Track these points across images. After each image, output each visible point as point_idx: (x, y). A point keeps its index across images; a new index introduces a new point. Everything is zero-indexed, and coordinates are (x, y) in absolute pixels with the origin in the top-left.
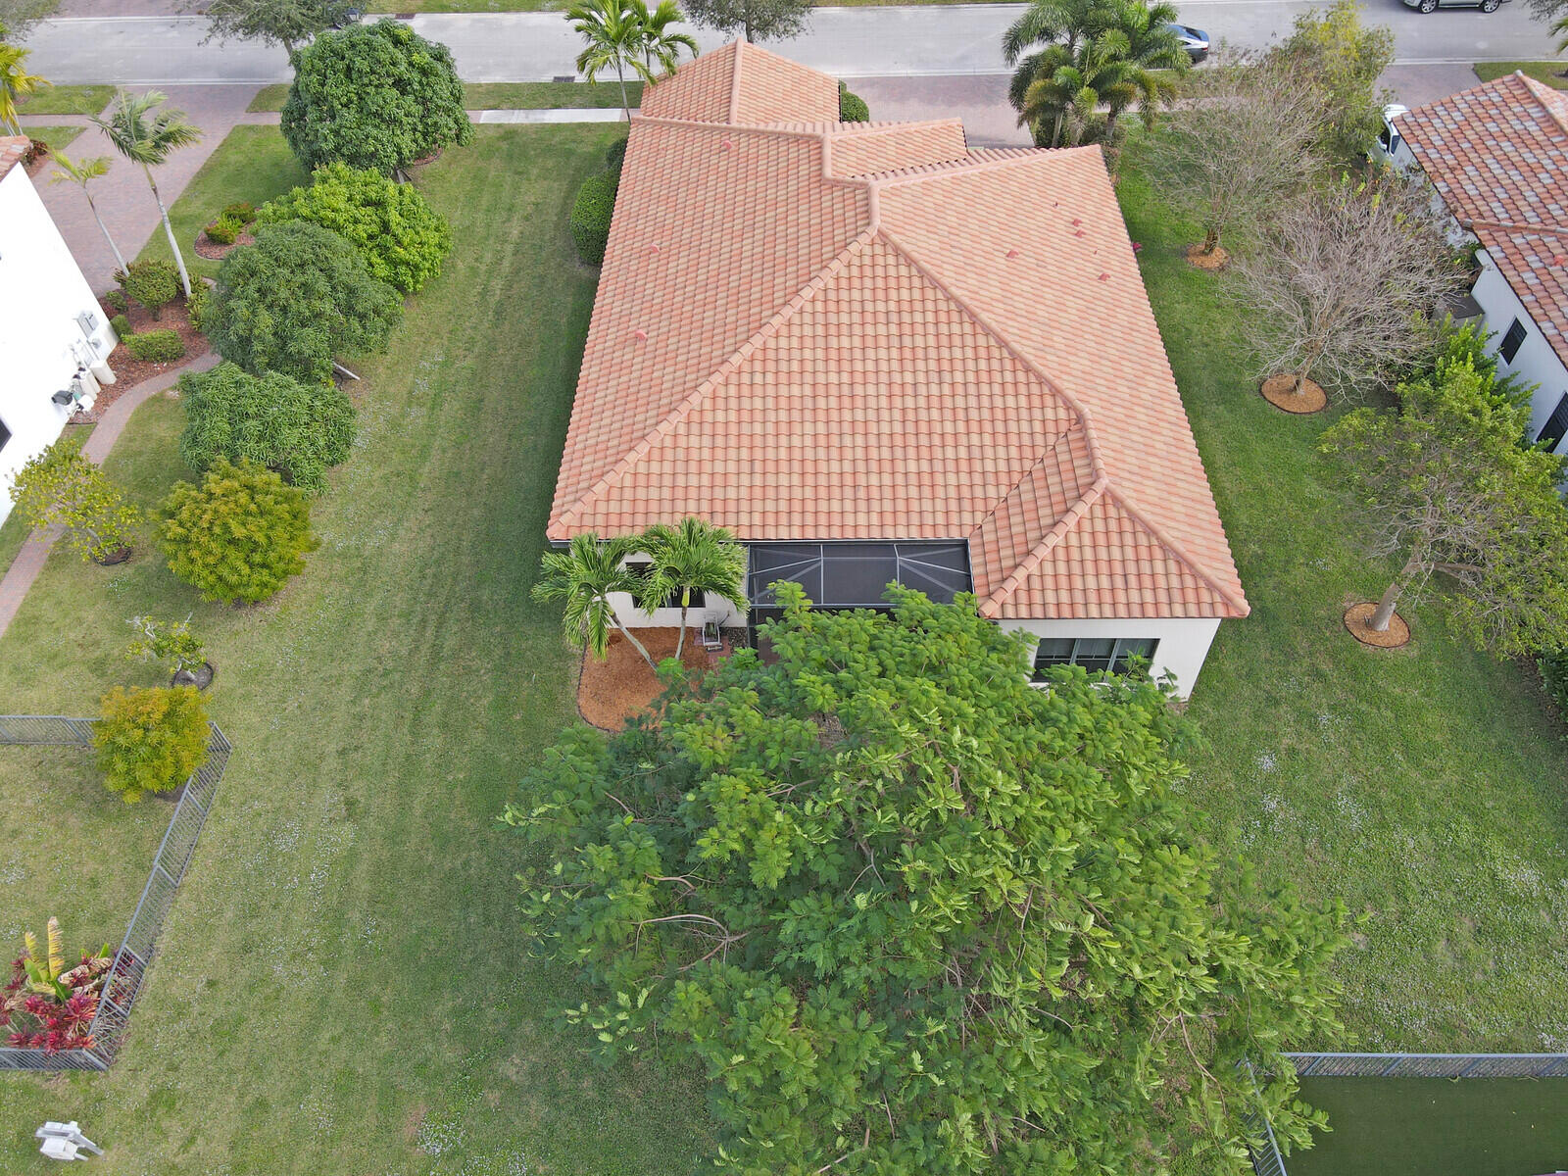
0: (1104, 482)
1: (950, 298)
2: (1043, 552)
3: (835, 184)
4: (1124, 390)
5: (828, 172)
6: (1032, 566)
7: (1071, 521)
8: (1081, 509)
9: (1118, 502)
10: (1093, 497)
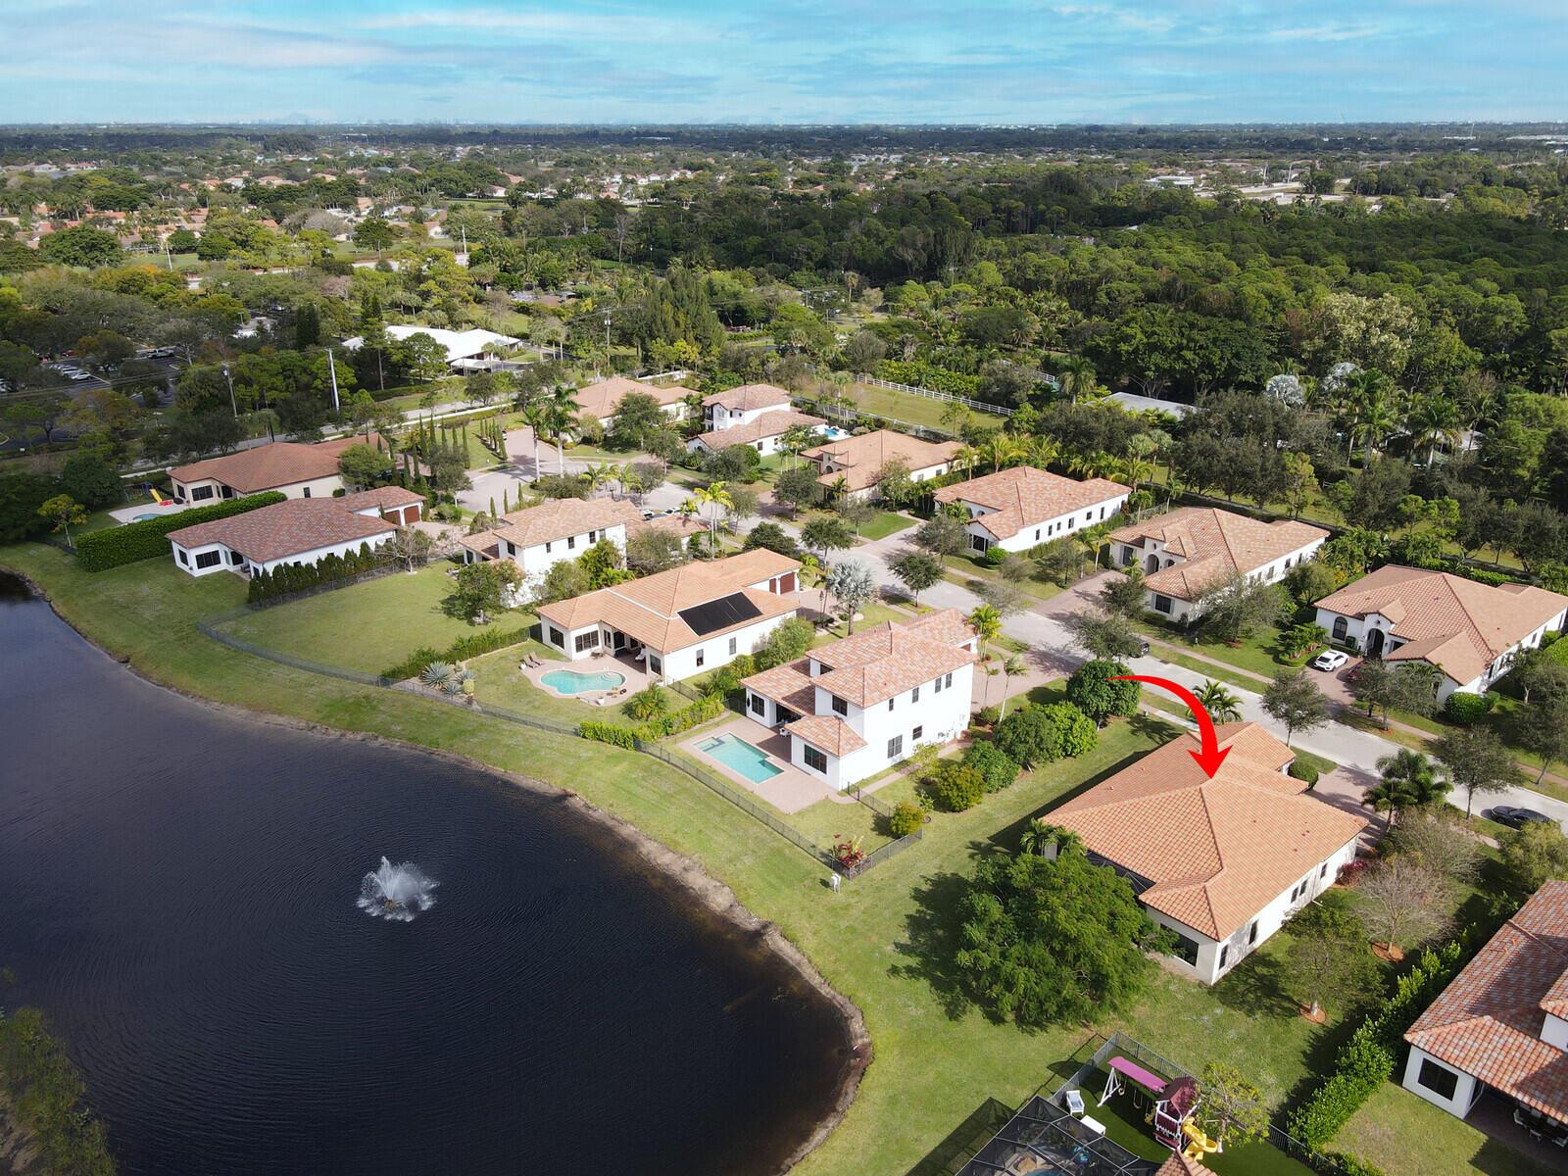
0: (1207, 884)
4: (1253, 876)
6: (1164, 894)
7: (1187, 889)
8: (1192, 887)
9: (1205, 891)
10: (1199, 886)
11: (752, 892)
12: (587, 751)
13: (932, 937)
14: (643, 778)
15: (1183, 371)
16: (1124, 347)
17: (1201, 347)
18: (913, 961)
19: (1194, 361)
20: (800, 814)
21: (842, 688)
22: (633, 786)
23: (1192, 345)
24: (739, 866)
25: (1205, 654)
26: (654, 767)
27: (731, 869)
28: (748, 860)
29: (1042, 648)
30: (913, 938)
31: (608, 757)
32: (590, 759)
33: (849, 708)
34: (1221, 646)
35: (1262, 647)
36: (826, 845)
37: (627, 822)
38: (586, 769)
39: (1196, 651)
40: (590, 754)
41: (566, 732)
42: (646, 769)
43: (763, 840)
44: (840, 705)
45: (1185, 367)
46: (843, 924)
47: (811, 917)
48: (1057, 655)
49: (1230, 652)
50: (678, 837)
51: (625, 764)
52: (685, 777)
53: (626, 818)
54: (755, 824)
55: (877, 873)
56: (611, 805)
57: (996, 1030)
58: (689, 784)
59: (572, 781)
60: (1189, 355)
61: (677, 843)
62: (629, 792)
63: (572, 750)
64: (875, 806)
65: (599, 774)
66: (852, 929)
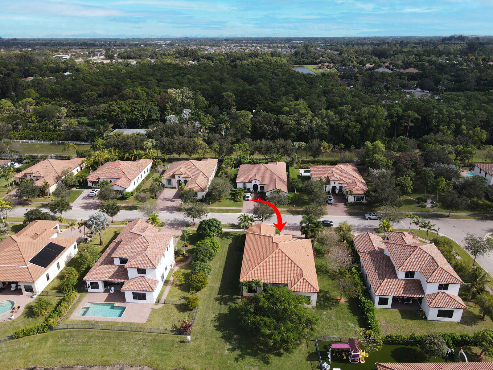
0: (304, 277)
1: (287, 256)
2: (296, 284)
3: (274, 243)
4: (308, 268)
5: (273, 241)
6: (295, 286)
7: (300, 281)
8: (301, 280)
9: (305, 279)
10: (302, 279)
11: (158, 362)
12: (25, 344)
13: (235, 339)
14: (66, 342)
15: (135, 119)
16: (114, 114)
17: (139, 110)
18: (238, 352)
19: (138, 115)
20: (149, 320)
21: (141, 264)
22: (64, 348)
23: (136, 109)
24: (143, 355)
25: (215, 206)
26: (67, 334)
27: (141, 358)
28: (145, 350)
29: (169, 222)
30: (230, 344)
31: (39, 341)
32: (30, 347)
33: (147, 271)
34: (217, 202)
35: (228, 199)
36: (169, 327)
37: (74, 365)
38: (32, 352)
39: (212, 206)
40: (28, 344)
41: (5, 340)
42: (64, 337)
43: (144, 339)
44: (142, 271)
45: (136, 117)
46: (203, 353)
47: (189, 358)
48: (175, 222)
49: (220, 203)
50: (105, 358)
51: (51, 340)
52: (87, 331)
53: (72, 364)
54: (136, 334)
55: (196, 327)
56: (60, 362)
57: (282, 358)
58: (91, 333)
59: (29, 362)
60: (136, 113)
61: (107, 361)
62: (64, 351)
63: (16, 347)
64: (173, 303)
65: (40, 351)
66: (207, 353)
